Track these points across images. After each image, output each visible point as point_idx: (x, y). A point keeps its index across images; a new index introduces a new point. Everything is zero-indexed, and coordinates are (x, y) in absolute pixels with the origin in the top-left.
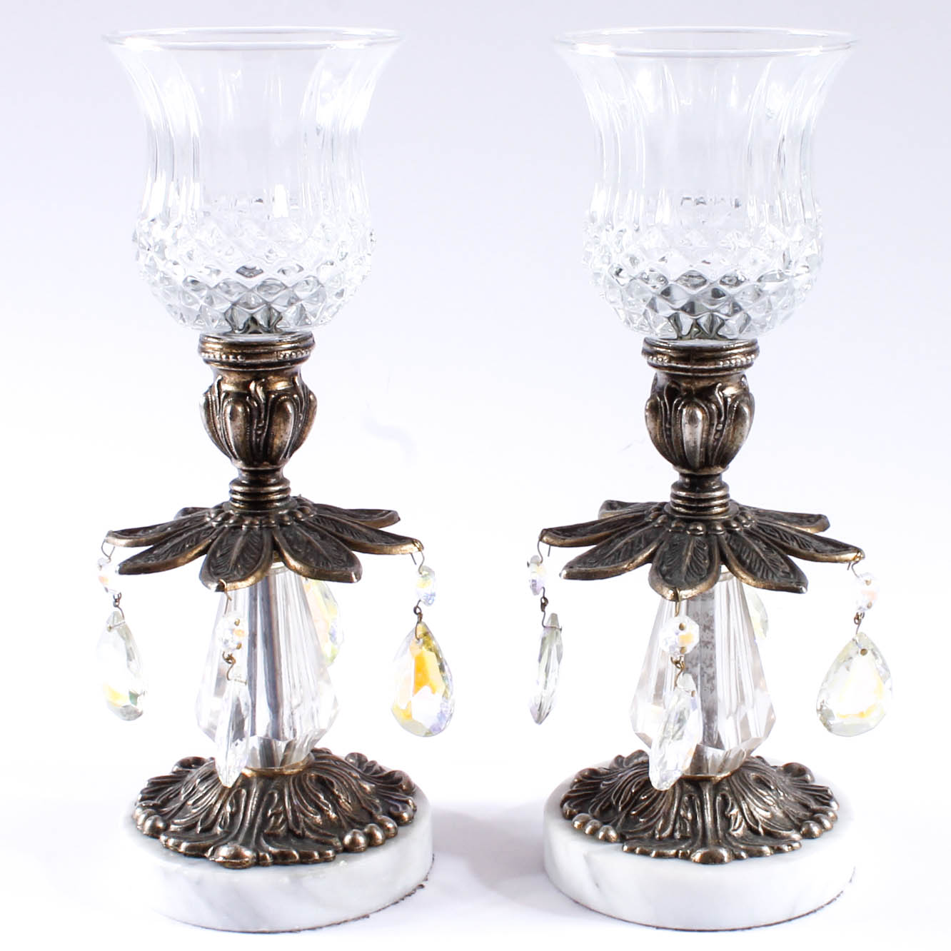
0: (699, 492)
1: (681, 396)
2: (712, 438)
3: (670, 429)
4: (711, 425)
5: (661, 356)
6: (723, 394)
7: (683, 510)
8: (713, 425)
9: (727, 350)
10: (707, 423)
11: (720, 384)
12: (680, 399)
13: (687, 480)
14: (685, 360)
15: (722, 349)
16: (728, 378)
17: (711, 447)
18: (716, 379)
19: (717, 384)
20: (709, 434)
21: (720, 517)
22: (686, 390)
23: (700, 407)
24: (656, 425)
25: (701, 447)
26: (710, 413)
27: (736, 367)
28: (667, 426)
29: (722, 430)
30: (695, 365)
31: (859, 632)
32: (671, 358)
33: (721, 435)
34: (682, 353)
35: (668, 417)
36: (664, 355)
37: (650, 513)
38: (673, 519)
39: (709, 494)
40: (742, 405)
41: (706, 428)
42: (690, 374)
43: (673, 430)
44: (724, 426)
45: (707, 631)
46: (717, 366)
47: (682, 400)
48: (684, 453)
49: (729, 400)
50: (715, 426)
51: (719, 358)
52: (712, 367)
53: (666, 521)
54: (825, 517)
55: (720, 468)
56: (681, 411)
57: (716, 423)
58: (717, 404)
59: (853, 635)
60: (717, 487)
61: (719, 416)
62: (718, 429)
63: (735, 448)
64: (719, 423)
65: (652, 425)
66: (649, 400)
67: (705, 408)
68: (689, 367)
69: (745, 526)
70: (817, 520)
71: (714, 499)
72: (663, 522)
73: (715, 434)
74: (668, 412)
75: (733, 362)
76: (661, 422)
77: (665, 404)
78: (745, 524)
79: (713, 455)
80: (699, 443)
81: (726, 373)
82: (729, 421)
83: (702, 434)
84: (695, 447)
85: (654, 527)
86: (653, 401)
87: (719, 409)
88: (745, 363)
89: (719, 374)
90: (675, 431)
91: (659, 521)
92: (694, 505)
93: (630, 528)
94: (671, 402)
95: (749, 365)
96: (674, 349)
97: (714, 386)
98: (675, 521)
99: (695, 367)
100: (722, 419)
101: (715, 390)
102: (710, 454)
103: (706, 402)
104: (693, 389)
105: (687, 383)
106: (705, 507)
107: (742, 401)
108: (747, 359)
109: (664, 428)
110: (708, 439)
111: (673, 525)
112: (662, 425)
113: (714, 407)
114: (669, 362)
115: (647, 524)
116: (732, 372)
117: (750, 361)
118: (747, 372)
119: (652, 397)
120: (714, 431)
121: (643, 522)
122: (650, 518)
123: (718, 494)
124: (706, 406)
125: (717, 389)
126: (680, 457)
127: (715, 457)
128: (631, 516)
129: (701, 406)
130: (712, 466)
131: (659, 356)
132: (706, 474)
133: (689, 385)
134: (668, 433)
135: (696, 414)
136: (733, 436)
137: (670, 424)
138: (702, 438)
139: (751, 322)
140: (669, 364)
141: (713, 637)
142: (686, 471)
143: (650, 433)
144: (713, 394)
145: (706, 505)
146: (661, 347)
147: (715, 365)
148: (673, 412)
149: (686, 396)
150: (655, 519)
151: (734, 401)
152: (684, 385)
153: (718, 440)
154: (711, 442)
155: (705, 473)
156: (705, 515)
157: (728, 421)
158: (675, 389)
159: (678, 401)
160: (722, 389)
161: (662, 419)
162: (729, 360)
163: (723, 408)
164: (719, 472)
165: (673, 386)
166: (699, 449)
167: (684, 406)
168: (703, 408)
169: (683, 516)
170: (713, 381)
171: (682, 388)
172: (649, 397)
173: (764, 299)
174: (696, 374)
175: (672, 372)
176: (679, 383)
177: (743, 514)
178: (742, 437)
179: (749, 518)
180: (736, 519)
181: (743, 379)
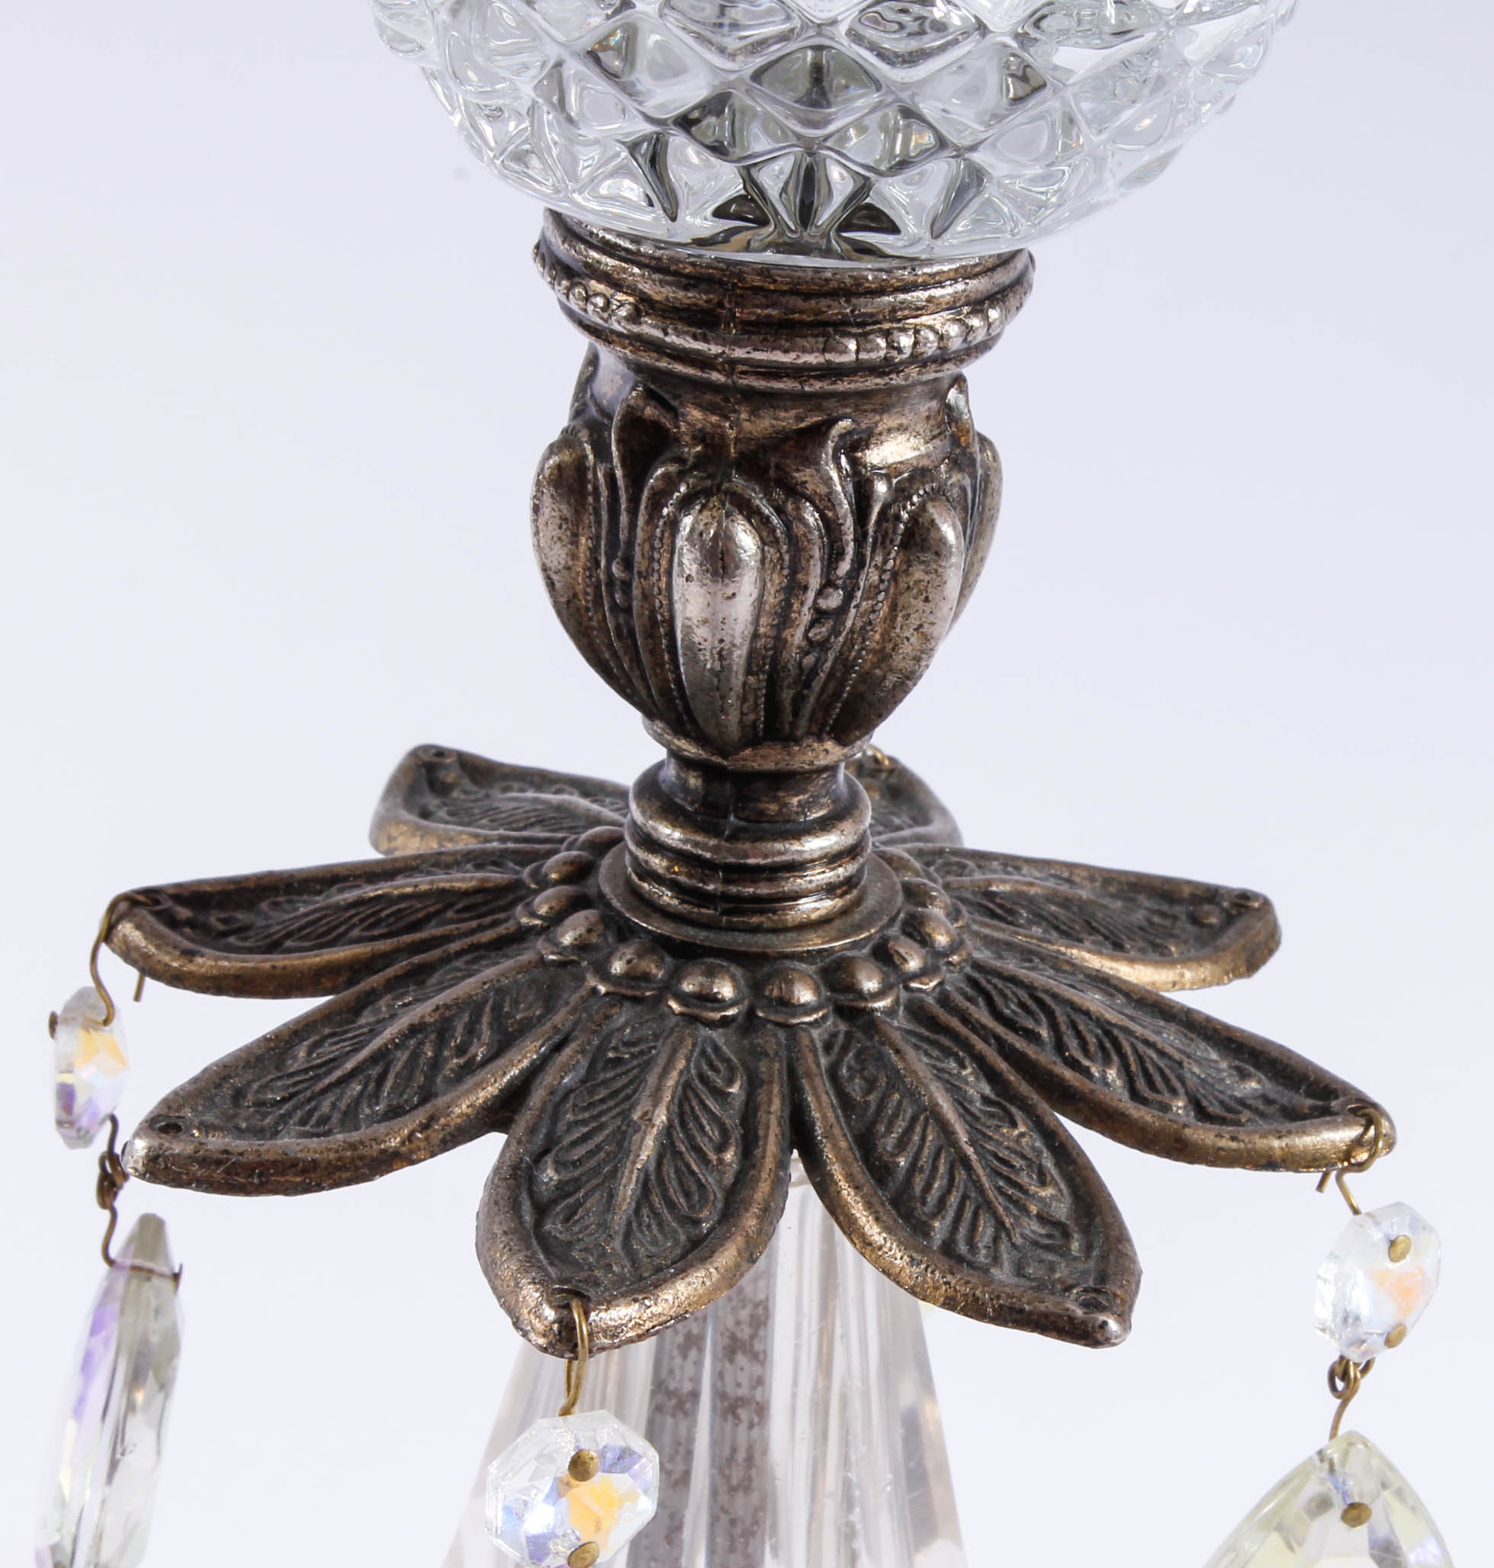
0: (734, 837)
1: (680, 460)
2: (796, 637)
3: (626, 586)
4: (794, 588)
5: (601, 287)
6: (854, 462)
7: (667, 897)
8: (806, 588)
9: (881, 291)
10: (777, 580)
11: (844, 424)
12: (673, 468)
13: (694, 781)
14: (702, 321)
15: (855, 290)
16: (878, 399)
17: (793, 671)
18: (831, 404)
19: (832, 422)
20: (784, 617)
21: (814, 942)
22: (700, 437)
23: (751, 513)
24: (574, 556)
25: (749, 671)
26: (792, 540)
27: (917, 359)
28: (615, 569)
29: (842, 610)
30: (736, 343)
31: (1341, 1431)
32: (644, 306)
33: (835, 632)
34: (686, 288)
35: (623, 536)
36: (617, 285)
37: (544, 884)
38: (624, 932)
39: (778, 846)
40: (934, 511)
41: (771, 599)
42: (716, 376)
43: (636, 592)
44: (849, 597)
45: (741, 1359)
46: (829, 356)
47: (682, 475)
48: (678, 680)
49: (881, 488)
50: (811, 595)
51: (842, 326)
52: (812, 359)
53: (594, 939)
54: (1266, 903)
55: (829, 745)
56: (673, 525)
57: (815, 582)
58: (825, 504)
59: (1322, 1440)
60: (815, 815)
61: (834, 555)
62: (823, 604)
63: (892, 679)
64: (828, 583)
65: (558, 555)
66: (553, 449)
67: (775, 520)
68: (715, 349)
69: (914, 985)
70: (1229, 920)
71: (796, 867)
72: (581, 947)
73: (812, 624)
74: (624, 519)
75: (906, 341)
76: (594, 550)
77: (611, 477)
78: (915, 976)
79: (799, 701)
80: (739, 656)
81: (873, 382)
82: (875, 578)
83: (756, 621)
84: (723, 672)
85: (542, 962)
86: (566, 457)
87: (831, 527)
88: (956, 344)
89: (843, 386)
90: (646, 596)
91: (567, 939)
92: (711, 887)
93: (454, 947)
94: (636, 481)
95: (973, 350)
96: (656, 267)
97: (818, 433)
98: (629, 951)
99: (739, 353)
100: (845, 567)
101: (822, 444)
102: (787, 695)
103: (779, 495)
104: (732, 434)
105: (709, 408)
106: (756, 899)
107: (938, 494)
108: (970, 329)
109: (602, 577)
110: (780, 643)
111: (617, 967)
112: (597, 564)
113: (811, 516)
114: (635, 317)
115: (522, 935)
116: (897, 380)
117: (980, 336)
118: (970, 371)
119: (568, 440)
120: (806, 616)
121: (509, 927)
122: (533, 915)
123: (815, 845)
124: (780, 511)
125: (830, 445)
126: (665, 692)
127: (807, 709)
128: (464, 879)
129: (758, 512)
130: (797, 741)
131: (594, 285)
132: (770, 766)
133: (714, 419)
134: (618, 597)
135: (729, 538)
136: (886, 636)
137: (628, 563)
138: (755, 636)
139: (990, 191)
140: (636, 329)
141: (760, 1382)
142: (690, 749)
143: (551, 585)
144: (814, 462)
145: (764, 890)
146: (608, 248)
147: (824, 351)
148: (641, 520)
149: (700, 462)
150: (557, 919)
151: (901, 493)
152: (695, 414)
153: (823, 646)
154: (791, 654)
155: (767, 759)
156: (756, 930)
157: (870, 576)
158: (656, 427)
159: (666, 476)
160: (854, 445)
161: (598, 537)
162: (887, 334)
163: (849, 525)
164: (822, 761)
165: (650, 411)
166: (737, 680)
167: (685, 504)
168: (765, 521)
169: (666, 929)
170: (818, 408)
171: (683, 427)
172: (555, 435)
173: (1047, 103)
174: (744, 382)
175: (647, 359)
176: (675, 403)
177: (915, 929)
178: (926, 638)
179: (942, 939)
180: (883, 955)
181: (952, 395)
